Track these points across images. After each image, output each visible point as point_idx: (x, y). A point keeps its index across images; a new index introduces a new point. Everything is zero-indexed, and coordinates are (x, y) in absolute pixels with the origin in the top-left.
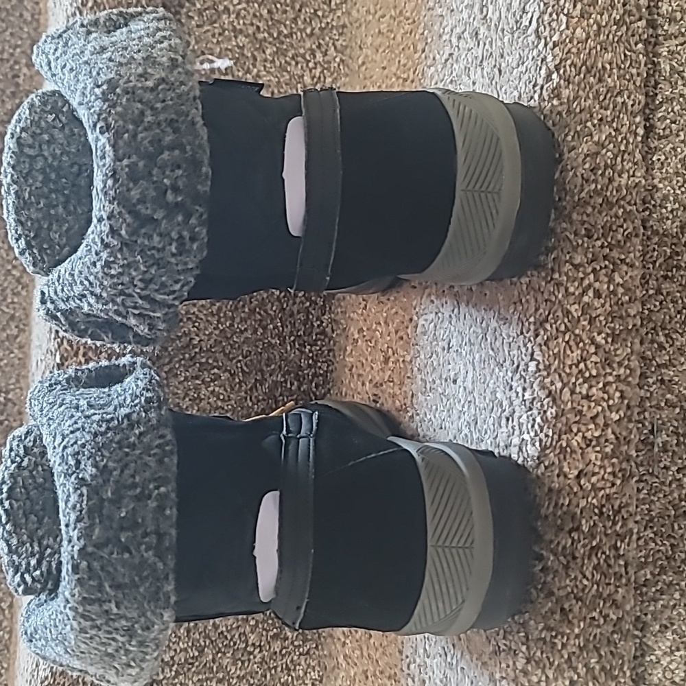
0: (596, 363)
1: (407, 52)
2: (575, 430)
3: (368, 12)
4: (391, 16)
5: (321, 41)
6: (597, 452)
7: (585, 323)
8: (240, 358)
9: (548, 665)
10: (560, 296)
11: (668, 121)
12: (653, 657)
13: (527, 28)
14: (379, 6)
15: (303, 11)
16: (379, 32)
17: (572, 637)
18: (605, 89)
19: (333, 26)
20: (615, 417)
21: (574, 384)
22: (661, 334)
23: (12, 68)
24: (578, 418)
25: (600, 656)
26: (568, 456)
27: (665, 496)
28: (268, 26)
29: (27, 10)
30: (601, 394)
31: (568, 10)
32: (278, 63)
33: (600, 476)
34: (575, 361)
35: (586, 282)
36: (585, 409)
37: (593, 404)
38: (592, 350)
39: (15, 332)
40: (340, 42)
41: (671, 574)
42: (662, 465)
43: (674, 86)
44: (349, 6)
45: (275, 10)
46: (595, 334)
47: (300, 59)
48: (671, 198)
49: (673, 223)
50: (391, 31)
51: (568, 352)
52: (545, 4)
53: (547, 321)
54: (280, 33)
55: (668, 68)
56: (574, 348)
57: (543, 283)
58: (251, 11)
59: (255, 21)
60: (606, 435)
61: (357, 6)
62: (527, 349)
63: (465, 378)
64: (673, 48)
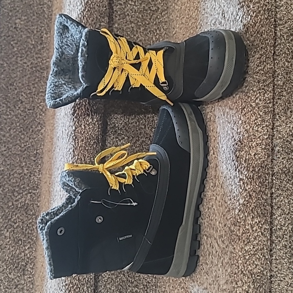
0: (260, 121)
1: (193, 29)
2: (254, 141)
3: (177, 16)
4: (187, 18)
5: (159, 27)
6: (260, 148)
7: (257, 108)
8: (131, 132)
9: (245, 212)
10: (249, 100)
11: (279, 51)
12: (275, 217)
13: (238, 20)
14: (181, 15)
15: (153, 16)
16: (182, 23)
17: (253, 203)
18: (263, 39)
19: (162, 22)
20: (266, 137)
21: (253, 127)
22: (277, 116)
23: (40, 34)
24: (254, 137)
25: (261, 209)
26: (251, 149)
27: (278, 166)
28: (142, 21)
29: (46, 14)
30: (261, 130)
32: (144, 33)
33: (261, 155)
34: (254, 120)
35: (257, 96)
36: (257, 134)
37: (259, 133)
38: (259, 116)
39: (40, 128)
40: (165, 27)
41: (280, 191)
42: (277, 157)
43: (281, 40)
45: (144, 15)
46: (260, 112)
47: (152, 32)
48: (280, 74)
50: (187, 22)
51: (252, 117)
52: (244, 13)
53: (245, 108)
54: (145, 23)
55: (279, 34)
56: (253, 116)
57: (244, 97)
58: (136, 15)
59: (137, 19)
60: (263, 143)
61: (172, 15)
62: (239, 117)
63: (217, 129)
64: (281, 28)
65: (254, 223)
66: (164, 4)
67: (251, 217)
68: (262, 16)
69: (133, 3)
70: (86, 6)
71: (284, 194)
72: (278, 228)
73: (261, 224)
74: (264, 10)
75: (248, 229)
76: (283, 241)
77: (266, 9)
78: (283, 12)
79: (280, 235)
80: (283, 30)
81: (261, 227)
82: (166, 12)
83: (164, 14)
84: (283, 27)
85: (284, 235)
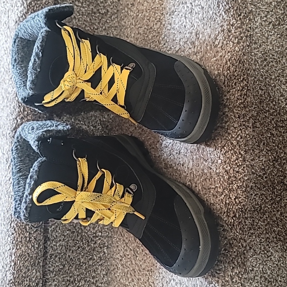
0: (241, 160)
1: (155, 43)
2: (234, 183)
3: (132, 24)
4: (145, 28)
6: (241, 190)
7: (238, 147)
9: (225, 262)
10: (230, 138)
14: (138, 23)
15: (102, 20)
16: (139, 33)
17: (233, 252)
20: (246, 178)
21: (234, 167)
24: (235, 179)
25: (241, 258)
26: (232, 192)
28: (90, 25)
30: (242, 171)
31: (233, 40)
33: (242, 198)
34: (235, 160)
35: (238, 133)
36: (237, 176)
37: (240, 174)
38: (240, 156)
41: (252, 230)
44: (118, 20)
45: (92, 19)
46: (241, 151)
48: (254, 104)
49: (255, 112)
50: (146, 34)
51: (232, 157)
53: (225, 146)
54: (94, 28)
56: (234, 155)
57: (224, 133)
58: (84, 19)
59: (85, 23)
60: (243, 185)
61: (125, 21)
62: (218, 155)
63: (188, 164)
64: (255, 53)
65: (234, 274)
66: (113, 6)
67: (232, 268)
68: (244, 43)
69: (80, 4)
70: (29, 7)
71: (256, 233)
72: (249, 270)
73: (241, 275)
74: (247, 37)
75: (228, 281)
76: (254, 283)
77: (249, 35)
78: (258, 35)
79: (252, 277)
80: (257, 54)
81: (241, 278)
82: (116, 16)
83: (113, 18)
84: (258, 51)
85: (255, 276)
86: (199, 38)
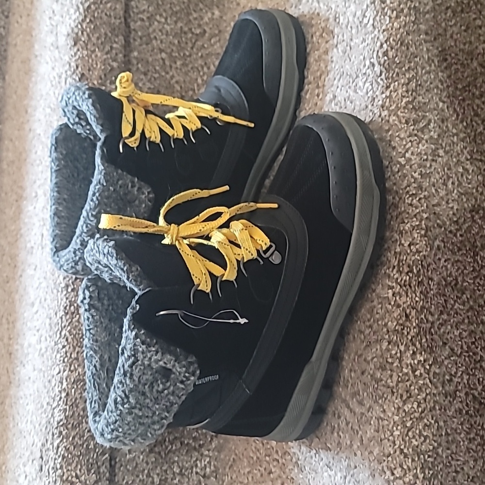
2: (406, 221)
6: (418, 233)
9: (400, 344)
17: (412, 328)
20: (425, 216)
24: (407, 215)
26: (404, 235)
28: (178, 50)
31: (390, 14)
33: (420, 245)
35: (407, 147)
36: (410, 211)
38: (413, 180)
41: (445, 315)
45: (181, 41)
46: (413, 173)
52: (377, 12)
58: (169, 40)
60: (421, 225)
65: (416, 362)
67: (411, 352)
68: (406, 17)
69: (163, 20)
70: (86, 13)
73: (429, 365)
74: (409, 9)
75: (407, 374)
77: (412, 6)
79: (450, 392)
81: (428, 370)
83: (214, 42)
85: (457, 391)
86: (339, 23)
